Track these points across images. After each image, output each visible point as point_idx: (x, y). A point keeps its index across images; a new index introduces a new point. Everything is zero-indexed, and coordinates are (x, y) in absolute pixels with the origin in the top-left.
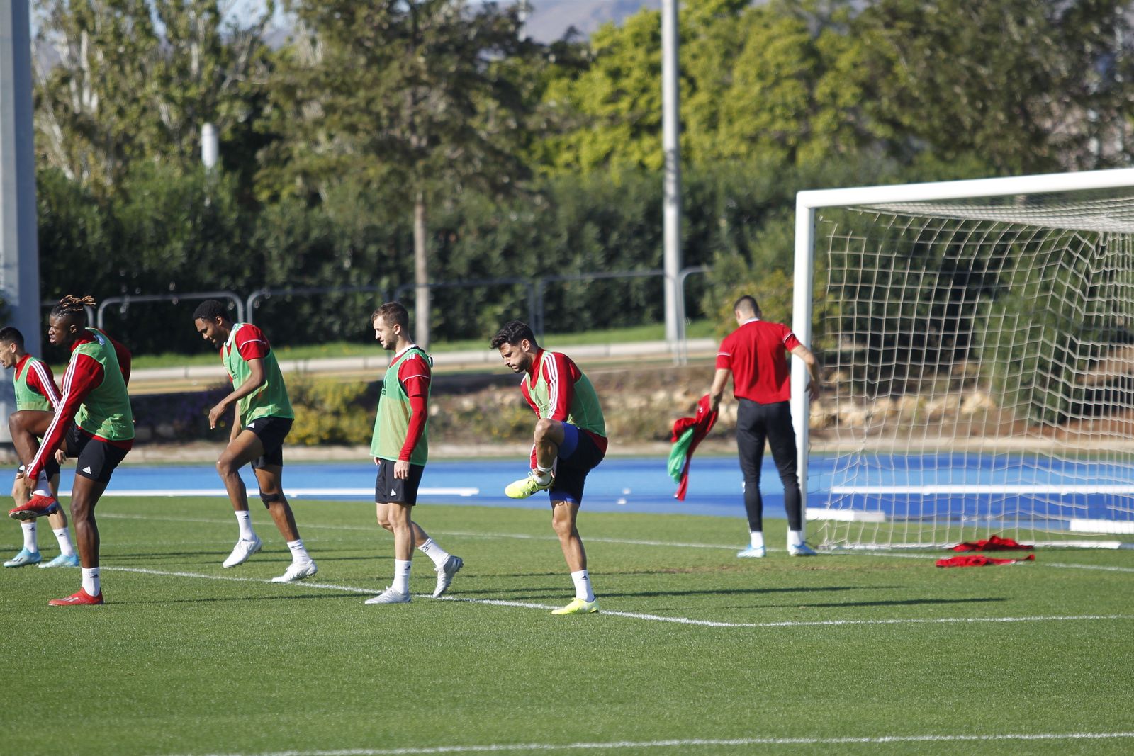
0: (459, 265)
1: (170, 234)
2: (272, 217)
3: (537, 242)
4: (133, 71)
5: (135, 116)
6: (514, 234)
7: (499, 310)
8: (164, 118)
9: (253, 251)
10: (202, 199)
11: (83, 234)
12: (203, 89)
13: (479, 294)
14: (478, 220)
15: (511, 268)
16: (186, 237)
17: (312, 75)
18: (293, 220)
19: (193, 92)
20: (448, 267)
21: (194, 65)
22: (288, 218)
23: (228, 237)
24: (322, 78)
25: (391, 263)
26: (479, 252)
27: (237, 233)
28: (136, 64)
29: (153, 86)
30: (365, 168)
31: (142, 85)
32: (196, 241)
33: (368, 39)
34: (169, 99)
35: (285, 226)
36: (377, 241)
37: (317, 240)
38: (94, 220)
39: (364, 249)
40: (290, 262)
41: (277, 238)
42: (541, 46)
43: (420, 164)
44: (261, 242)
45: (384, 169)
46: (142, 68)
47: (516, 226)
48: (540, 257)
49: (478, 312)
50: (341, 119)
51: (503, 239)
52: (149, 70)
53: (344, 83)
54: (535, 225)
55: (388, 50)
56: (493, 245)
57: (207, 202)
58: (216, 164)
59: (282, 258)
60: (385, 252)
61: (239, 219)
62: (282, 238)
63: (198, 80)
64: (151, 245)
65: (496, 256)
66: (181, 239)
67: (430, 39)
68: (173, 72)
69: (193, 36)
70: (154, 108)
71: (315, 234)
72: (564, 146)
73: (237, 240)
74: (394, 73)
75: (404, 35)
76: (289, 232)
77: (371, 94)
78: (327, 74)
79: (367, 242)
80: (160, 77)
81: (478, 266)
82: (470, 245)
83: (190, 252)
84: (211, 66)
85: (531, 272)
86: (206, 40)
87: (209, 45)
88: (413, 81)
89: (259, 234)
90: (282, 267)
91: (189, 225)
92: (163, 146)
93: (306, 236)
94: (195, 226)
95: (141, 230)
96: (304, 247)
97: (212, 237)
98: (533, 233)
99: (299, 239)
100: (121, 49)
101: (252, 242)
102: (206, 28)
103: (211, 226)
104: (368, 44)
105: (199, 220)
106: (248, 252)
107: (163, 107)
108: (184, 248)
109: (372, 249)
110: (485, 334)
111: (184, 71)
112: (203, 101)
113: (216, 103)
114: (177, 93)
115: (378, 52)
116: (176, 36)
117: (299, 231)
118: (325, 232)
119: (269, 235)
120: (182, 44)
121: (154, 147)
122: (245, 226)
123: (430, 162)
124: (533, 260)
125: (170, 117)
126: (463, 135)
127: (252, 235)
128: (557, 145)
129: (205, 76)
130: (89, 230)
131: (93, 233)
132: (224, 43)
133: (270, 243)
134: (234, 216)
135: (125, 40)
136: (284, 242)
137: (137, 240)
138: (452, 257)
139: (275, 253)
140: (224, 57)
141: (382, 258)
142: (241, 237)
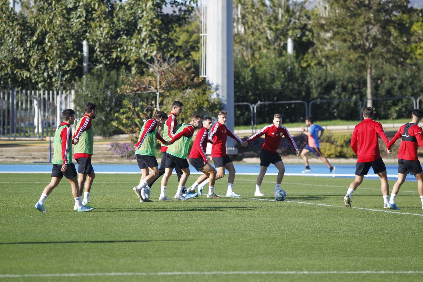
0: (382, 92)
1: (276, 79)
2: (313, 73)
3: (411, 83)
4: (258, 19)
5: (258, 35)
6: (403, 80)
7: (397, 108)
8: (268, 36)
9: (306, 85)
10: (288, 66)
11: (244, 78)
12: (283, 25)
13: (390, 102)
14: (389, 75)
15: (402, 93)
16: (282, 80)
17: (330, 20)
18: (320, 74)
19: (279, 26)
20: (378, 92)
21: (280, 16)
22: (319, 73)
23: (297, 80)
24: (334, 21)
25: (357, 91)
26: (390, 86)
27: (300, 79)
28: (259, 16)
29: (265, 24)
30: (349, 55)
31: (261, 23)
32: (285, 82)
33: (352, 7)
34: (271, 29)
35: (318, 76)
36: (352, 82)
37: (329, 81)
38: (248, 73)
39: (347, 85)
40: (319, 90)
41: (315, 81)
42: (416, 10)
43: (370, 54)
44: (309, 82)
45: (356, 56)
46: (261, 17)
47: (404, 77)
48: (413, 89)
49: (389, 109)
50: (341, 36)
51: (399, 82)
52: (263, 18)
53: (342, 23)
54: (411, 77)
55: (359, 11)
56: (395, 85)
57: (289, 67)
58: (293, 53)
59: (316, 88)
60: (355, 86)
61: (301, 74)
62: (317, 81)
63: (281, 22)
64: (269, 83)
65: (396, 88)
66: (280, 81)
67: (375, 7)
68: (272, 19)
69: (280, 6)
70: (265, 32)
71: (329, 79)
72: (419, 47)
73: (300, 81)
74: (361, 20)
75: (365, 6)
76: (319, 79)
77: (352, 27)
78: (336, 20)
79: (348, 82)
80: (267, 21)
81: (389, 92)
82: (387, 84)
83: (283, 86)
84: (286, 17)
85: (409, 94)
86: (284, 7)
87: (286, 9)
88: (368, 23)
89: (308, 79)
90: (316, 92)
91: (283, 75)
92: (268, 46)
93: (325, 80)
94: (285, 76)
95: (265, 77)
96: (325, 84)
97: (291, 80)
98: (410, 80)
99: (323, 81)
100: (254, 11)
101: (306, 82)
102: (285, 3)
103: (291, 77)
104: (352, 9)
105: (286, 74)
106: (304, 86)
107: (268, 32)
108: (281, 84)
109: (350, 85)
110: (391, 117)
111: (276, 19)
112: (283, 30)
113: (288, 30)
114: (273, 27)
115: (356, 12)
116: (274, 6)
117: (323, 78)
118: (333, 79)
119: (312, 79)
120: (276, 8)
121: (264, 47)
122: (303, 76)
123: (374, 53)
124: (410, 90)
125: (270, 36)
126: (386, 43)
127: (305, 79)
128: (416, 47)
129: (284, 20)
130: (246, 77)
131: (248, 78)
132: (291, 8)
133: (312, 83)
134: (300, 72)
135: (255, 7)
136: (317, 82)
137: (263, 81)
138: (380, 89)
139: (314, 86)
140: (291, 13)
141: (353, 88)
142: (302, 80)
